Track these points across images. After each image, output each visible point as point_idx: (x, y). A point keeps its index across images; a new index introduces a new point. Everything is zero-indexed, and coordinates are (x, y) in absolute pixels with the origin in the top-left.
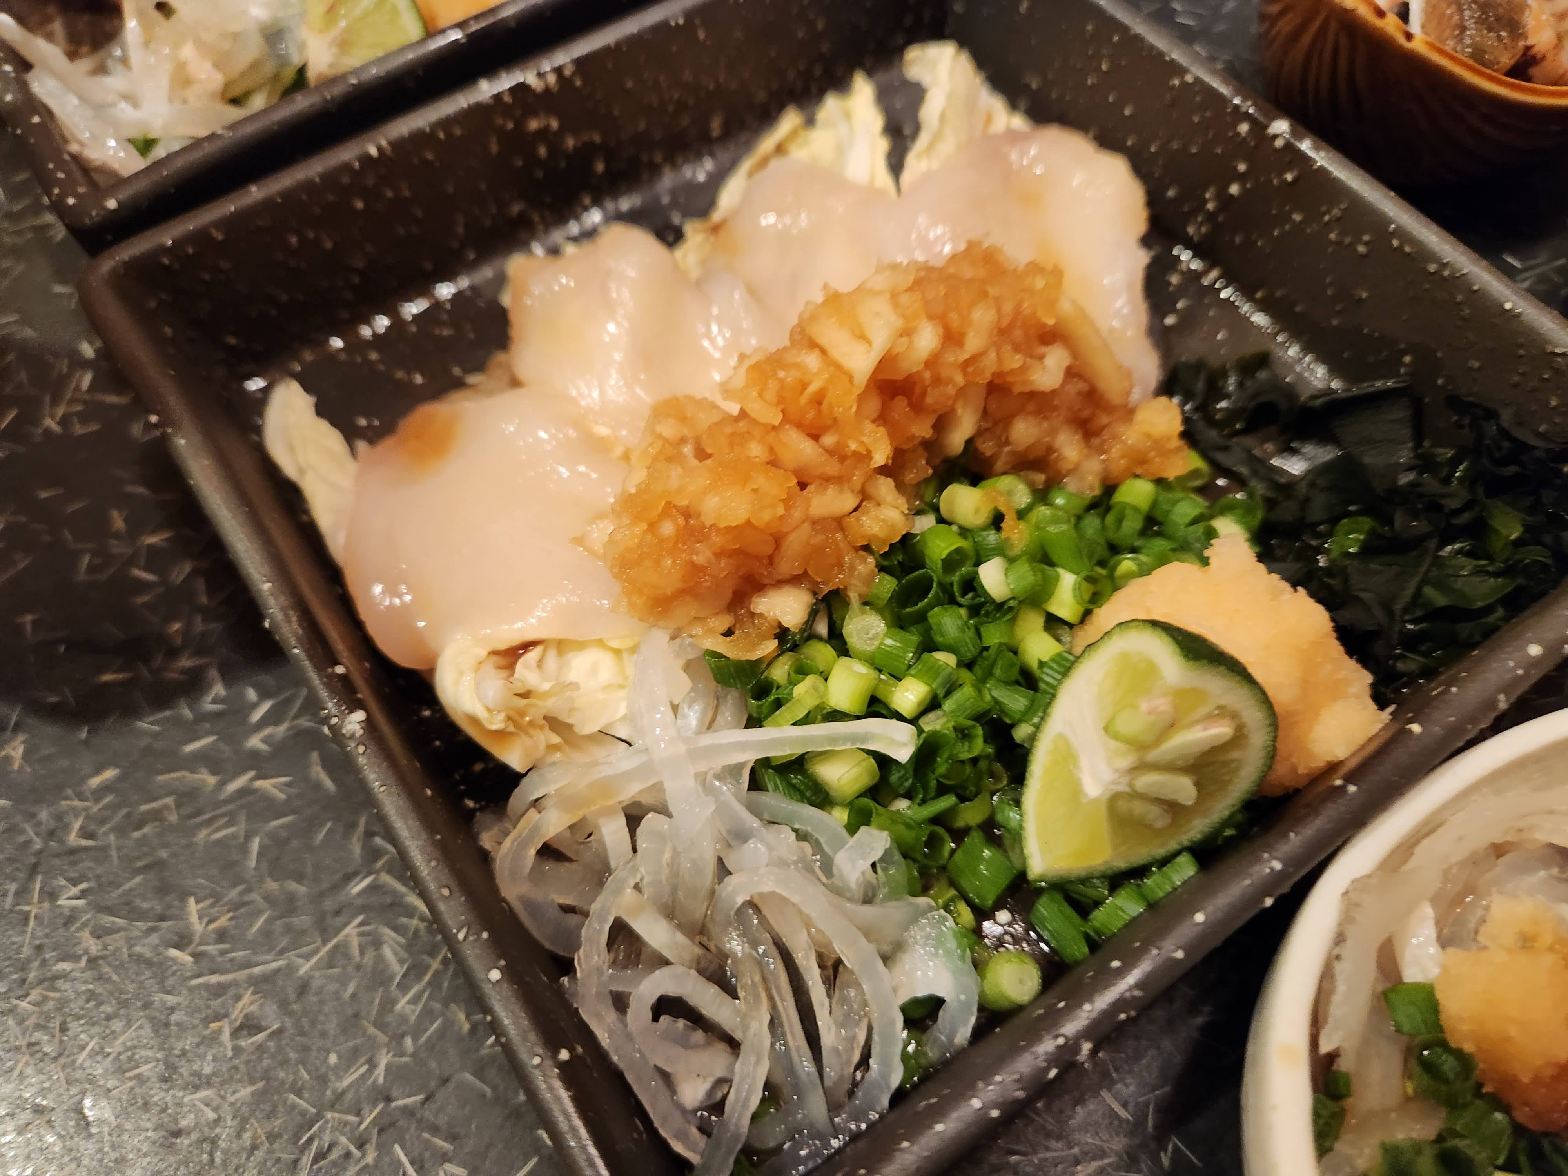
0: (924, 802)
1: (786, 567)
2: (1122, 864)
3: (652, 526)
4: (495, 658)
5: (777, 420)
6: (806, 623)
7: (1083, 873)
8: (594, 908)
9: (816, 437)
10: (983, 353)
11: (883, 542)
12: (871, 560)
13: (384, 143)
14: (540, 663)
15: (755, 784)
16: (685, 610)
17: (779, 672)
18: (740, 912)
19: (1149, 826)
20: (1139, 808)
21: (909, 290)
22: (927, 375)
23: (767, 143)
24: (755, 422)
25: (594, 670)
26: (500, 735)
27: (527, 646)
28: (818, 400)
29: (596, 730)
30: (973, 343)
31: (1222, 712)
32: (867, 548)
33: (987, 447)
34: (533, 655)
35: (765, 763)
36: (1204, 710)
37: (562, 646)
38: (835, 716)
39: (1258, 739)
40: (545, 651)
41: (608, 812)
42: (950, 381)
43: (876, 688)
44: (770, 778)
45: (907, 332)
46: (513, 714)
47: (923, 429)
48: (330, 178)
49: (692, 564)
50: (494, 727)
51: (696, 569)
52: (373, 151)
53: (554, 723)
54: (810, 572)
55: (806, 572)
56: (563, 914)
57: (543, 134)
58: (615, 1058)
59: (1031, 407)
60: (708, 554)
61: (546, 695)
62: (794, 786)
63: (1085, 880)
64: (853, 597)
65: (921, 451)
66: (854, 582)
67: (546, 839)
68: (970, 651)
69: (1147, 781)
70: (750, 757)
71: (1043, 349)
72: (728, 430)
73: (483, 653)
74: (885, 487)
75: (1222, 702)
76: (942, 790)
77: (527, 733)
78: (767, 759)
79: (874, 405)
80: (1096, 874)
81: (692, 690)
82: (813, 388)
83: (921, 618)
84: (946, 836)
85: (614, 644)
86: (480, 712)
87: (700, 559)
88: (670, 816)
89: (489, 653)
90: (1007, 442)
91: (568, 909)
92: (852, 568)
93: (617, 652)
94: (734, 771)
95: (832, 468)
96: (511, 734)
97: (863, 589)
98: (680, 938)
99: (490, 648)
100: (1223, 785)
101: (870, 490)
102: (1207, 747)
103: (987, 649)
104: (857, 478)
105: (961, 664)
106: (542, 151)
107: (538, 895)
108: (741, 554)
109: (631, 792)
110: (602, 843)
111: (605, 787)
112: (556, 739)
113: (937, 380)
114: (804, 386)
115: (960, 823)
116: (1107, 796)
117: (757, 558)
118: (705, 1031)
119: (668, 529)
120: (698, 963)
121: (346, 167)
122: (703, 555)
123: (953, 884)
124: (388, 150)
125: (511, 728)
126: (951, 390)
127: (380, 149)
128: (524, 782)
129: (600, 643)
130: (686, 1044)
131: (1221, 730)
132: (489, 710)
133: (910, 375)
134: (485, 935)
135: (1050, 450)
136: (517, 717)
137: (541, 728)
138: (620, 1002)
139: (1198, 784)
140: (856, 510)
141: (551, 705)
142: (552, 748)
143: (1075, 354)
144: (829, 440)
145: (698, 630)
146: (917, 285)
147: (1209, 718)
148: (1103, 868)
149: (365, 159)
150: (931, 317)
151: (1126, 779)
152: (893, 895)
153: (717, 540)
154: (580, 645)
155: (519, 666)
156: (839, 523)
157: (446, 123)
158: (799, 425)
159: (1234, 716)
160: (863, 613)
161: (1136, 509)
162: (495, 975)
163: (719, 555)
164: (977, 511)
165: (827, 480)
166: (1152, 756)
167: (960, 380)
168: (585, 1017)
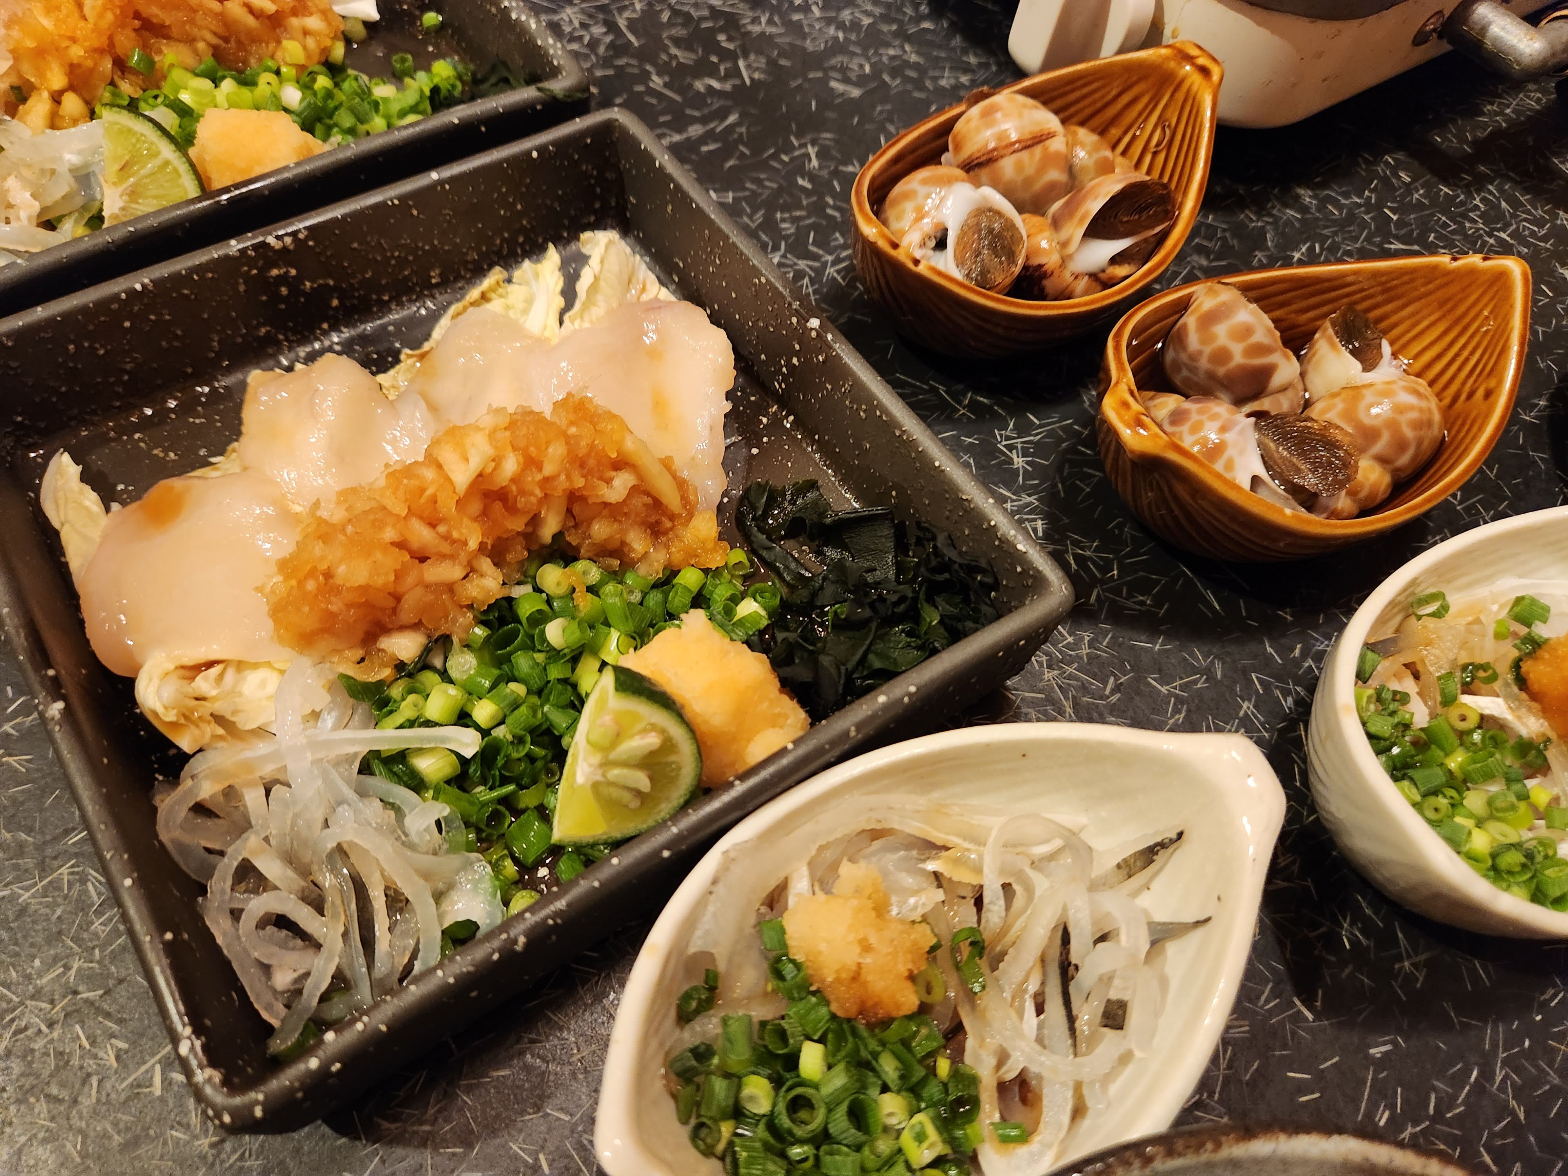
0: (491, 789)
1: (406, 615)
2: (617, 835)
3: (301, 584)
4: (182, 672)
5: (404, 513)
6: (420, 657)
7: (591, 841)
8: (230, 850)
9: (433, 525)
10: (558, 475)
11: (483, 603)
12: (470, 615)
13: (146, 281)
14: (221, 676)
15: (365, 768)
16: (325, 644)
17: (396, 691)
18: (330, 856)
19: (626, 806)
20: (615, 793)
21: (506, 429)
22: (514, 488)
23: (474, 293)
24: (389, 513)
25: (263, 684)
26: (173, 725)
27: (210, 664)
28: (434, 501)
29: (255, 726)
30: (549, 469)
31: (653, 727)
32: (470, 607)
33: (572, 539)
34: (215, 671)
35: (375, 754)
36: (639, 726)
37: (241, 666)
38: (428, 724)
39: (686, 749)
40: (225, 669)
41: (251, 784)
42: (532, 494)
43: (465, 704)
44: (377, 766)
45: (497, 460)
46: (184, 711)
47: (517, 524)
48: (102, 305)
49: (327, 610)
50: (167, 719)
51: (331, 616)
52: (138, 287)
53: (219, 719)
54: (424, 621)
55: (420, 621)
56: (207, 854)
57: (282, 279)
58: (225, 952)
59: (605, 512)
60: (341, 605)
61: (215, 699)
62: (395, 774)
63: (593, 845)
64: (455, 639)
65: (521, 539)
66: (456, 630)
67: (198, 799)
68: (536, 684)
69: (615, 773)
70: (364, 750)
71: (613, 473)
72: (372, 517)
73: (171, 667)
74: (486, 564)
75: (653, 720)
76: (504, 781)
77: (197, 726)
78: (378, 752)
79: (476, 507)
80: (601, 841)
81: (332, 702)
82: (429, 492)
83: (507, 659)
84: (507, 813)
85: (278, 666)
86: (160, 710)
87: (333, 608)
88: (290, 786)
89: (176, 668)
90: (590, 537)
91: (209, 851)
92: (454, 620)
93: (282, 672)
94: (349, 759)
95: (446, 548)
96: (182, 725)
97: (463, 636)
98: (290, 873)
99: (178, 663)
100: (673, 780)
101: (475, 564)
102: (646, 751)
103: (549, 682)
104: (463, 557)
105: (529, 692)
106: (284, 291)
107: (186, 839)
108: (368, 605)
109: (268, 770)
110: (245, 806)
111: (248, 766)
112: (220, 731)
113: (522, 492)
114: (423, 490)
115: (522, 805)
116: (590, 783)
117: (383, 610)
118: (303, 940)
119: (311, 585)
120: (303, 891)
121: (116, 297)
122: (336, 605)
123: (508, 847)
124: (151, 287)
125: (182, 721)
126: (533, 499)
127: (143, 285)
128: (192, 760)
129: (268, 664)
130: (283, 946)
131: (653, 741)
132: (165, 708)
133: (502, 488)
134: (126, 856)
135: (623, 543)
136: (187, 713)
137: (209, 722)
138: (236, 914)
139: (651, 778)
140: (464, 578)
141: (219, 707)
142: (216, 737)
143: (640, 476)
144: (442, 529)
145: (336, 659)
146: (512, 425)
147: (644, 731)
148: (604, 837)
149: (132, 293)
150: (515, 449)
151: (600, 772)
152: (449, 851)
153: (349, 597)
154: (256, 666)
155: (198, 679)
156: (450, 588)
157: (200, 269)
158: (421, 518)
159: (663, 731)
160: (463, 652)
161: (686, 588)
162: (128, 882)
163: (349, 606)
164: (558, 584)
165: (443, 557)
166: (613, 756)
167: (538, 493)
168: (208, 923)
